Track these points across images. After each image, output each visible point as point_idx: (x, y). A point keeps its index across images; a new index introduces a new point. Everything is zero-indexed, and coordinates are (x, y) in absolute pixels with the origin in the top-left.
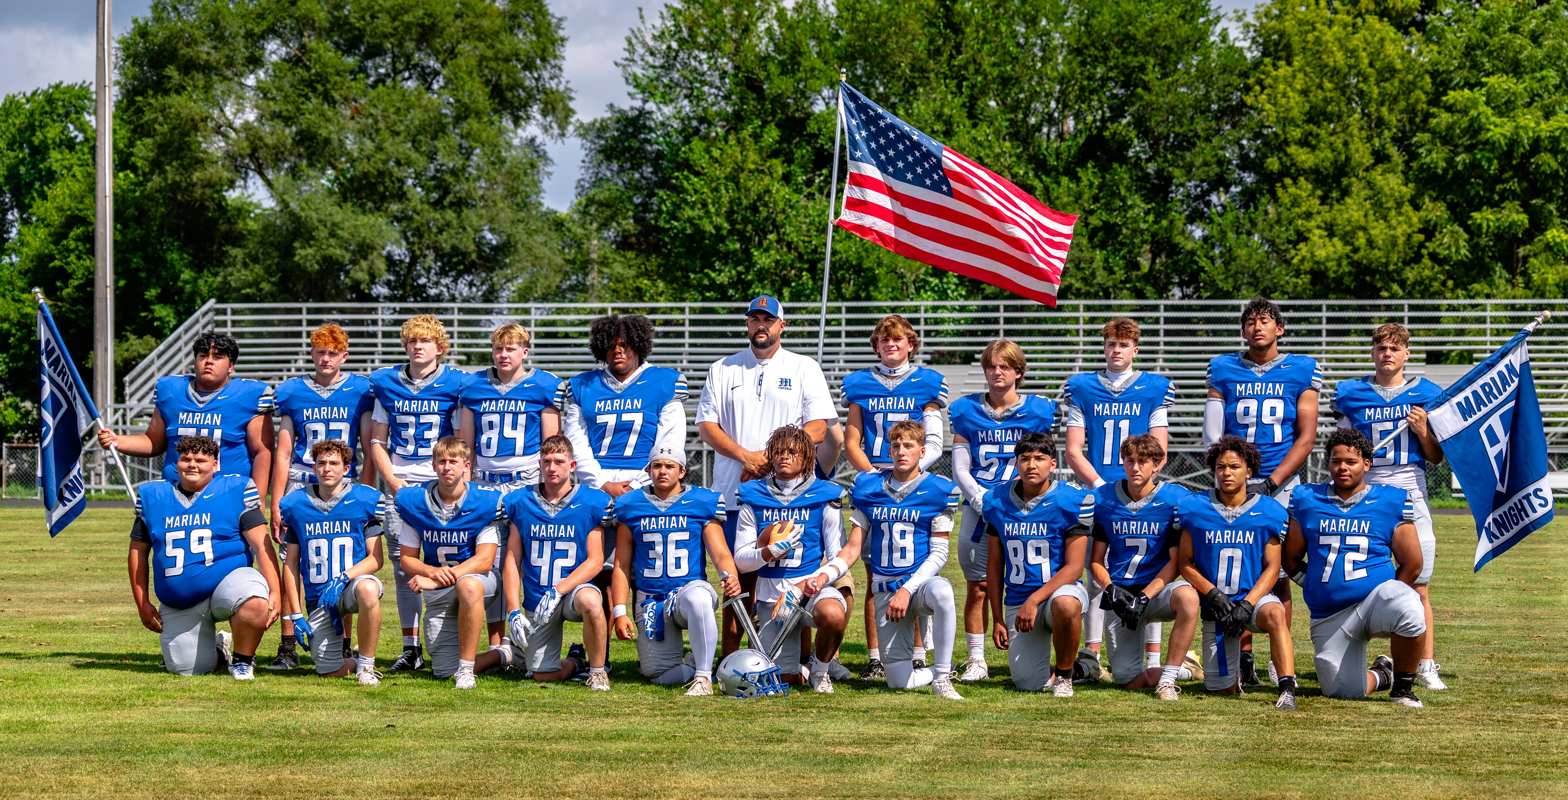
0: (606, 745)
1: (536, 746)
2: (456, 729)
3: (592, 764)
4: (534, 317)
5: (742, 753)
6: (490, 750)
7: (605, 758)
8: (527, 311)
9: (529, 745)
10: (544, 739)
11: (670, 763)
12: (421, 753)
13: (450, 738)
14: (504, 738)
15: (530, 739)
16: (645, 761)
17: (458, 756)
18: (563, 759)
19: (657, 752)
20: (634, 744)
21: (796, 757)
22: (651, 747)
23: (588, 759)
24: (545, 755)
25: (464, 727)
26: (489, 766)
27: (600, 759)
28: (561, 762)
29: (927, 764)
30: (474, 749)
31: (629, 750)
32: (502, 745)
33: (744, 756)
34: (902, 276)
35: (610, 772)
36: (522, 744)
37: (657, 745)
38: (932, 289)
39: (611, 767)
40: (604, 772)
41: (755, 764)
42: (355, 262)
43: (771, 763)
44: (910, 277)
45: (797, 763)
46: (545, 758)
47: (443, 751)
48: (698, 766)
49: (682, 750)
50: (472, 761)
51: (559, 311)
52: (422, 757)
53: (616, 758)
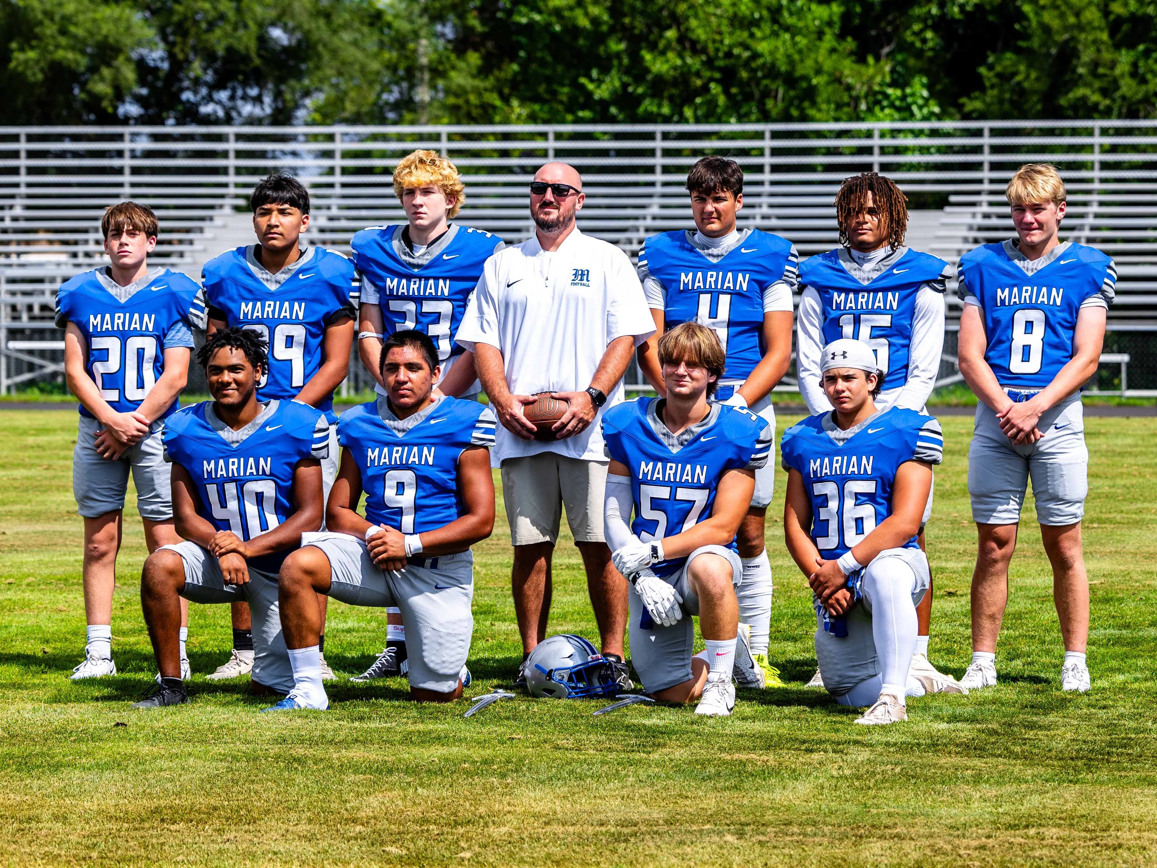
0: (416, 751)
1: (320, 753)
2: (211, 729)
3: (394, 778)
4: (338, 146)
5: (603, 763)
6: (256, 759)
7: (413, 770)
8: (331, 138)
9: (310, 752)
10: (331, 742)
11: (504, 776)
12: (161, 763)
13: (202, 742)
14: (276, 741)
15: (312, 742)
16: (469, 775)
17: (211, 768)
18: (355, 772)
19: (485, 762)
20: (455, 750)
21: (678, 769)
22: (478, 754)
23: (390, 772)
24: (331, 767)
25: (222, 727)
26: (253, 782)
27: (406, 773)
28: (352, 777)
29: (858, 779)
30: (234, 757)
31: (447, 760)
32: (272, 753)
33: (605, 768)
34: (849, 88)
35: (420, 790)
36: (300, 751)
37: (487, 753)
38: (892, 105)
39: (421, 785)
40: (411, 791)
41: (621, 780)
42: (93, 69)
43: (643, 777)
44: (860, 89)
45: (679, 778)
46: (330, 772)
47: (191, 761)
48: (542, 782)
49: (521, 760)
50: (230, 776)
51: (374, 138)
52: (161, 770)
53: (429, 771)
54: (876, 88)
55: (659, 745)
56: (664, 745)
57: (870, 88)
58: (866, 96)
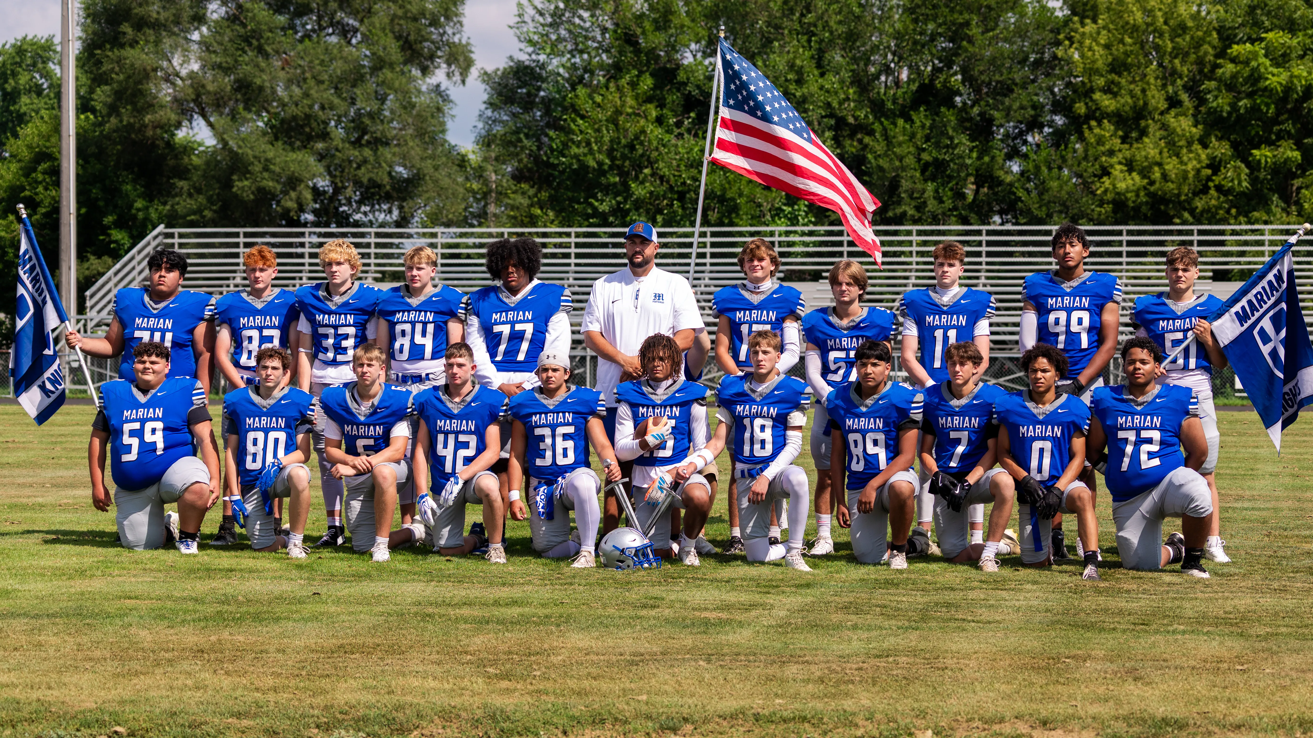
0: (503, 610)
1: (442, 611)
2: (373, 596)
3: (490, 626)
4: (439, 240)
5: (620, 617)
6: (402, 615)
7: (501, 622)
8: (434, 235)
9: (436, 611)
10: (449, 605)
11: (558, 625)
12: (343, 618)
13: (368, 604)
14: (414, 604)
15: (437, 605)
16: (537, 624)
17: (374, 620)
18: (466, 622)
19: (546, 617)
20: (527, 609)
21: (667, 621)
22: (542, 612)
23: (487, 623)
24: (450, 619)
25: (380, 595)
26: (401, 629)
27: (497, 623)
28: (463, 626)
29: (780, 627)
30: (388, 614)
31: (522, 615)
32: (412, 611)
33: (622, 621)
34: (759, 205)
35: (506, 634)
36: (430, 610)
37: (547, 611)
38: (786, 216)
39: (507, 631)
40: (501, 634)
41: (632, 628)
42: (286, 193)
43: (646, 626)
44: (766, 206)
45: (669, 627)
46: (450, 622)
47: (362, 616)
48: (583, 629)
49: (569, 616)
50: (387, 625)
51: (462, 235)
52: (343, 621)
53: (512, 622)
55: (655, 607)
56: (658, 607)
58: (770, 210)
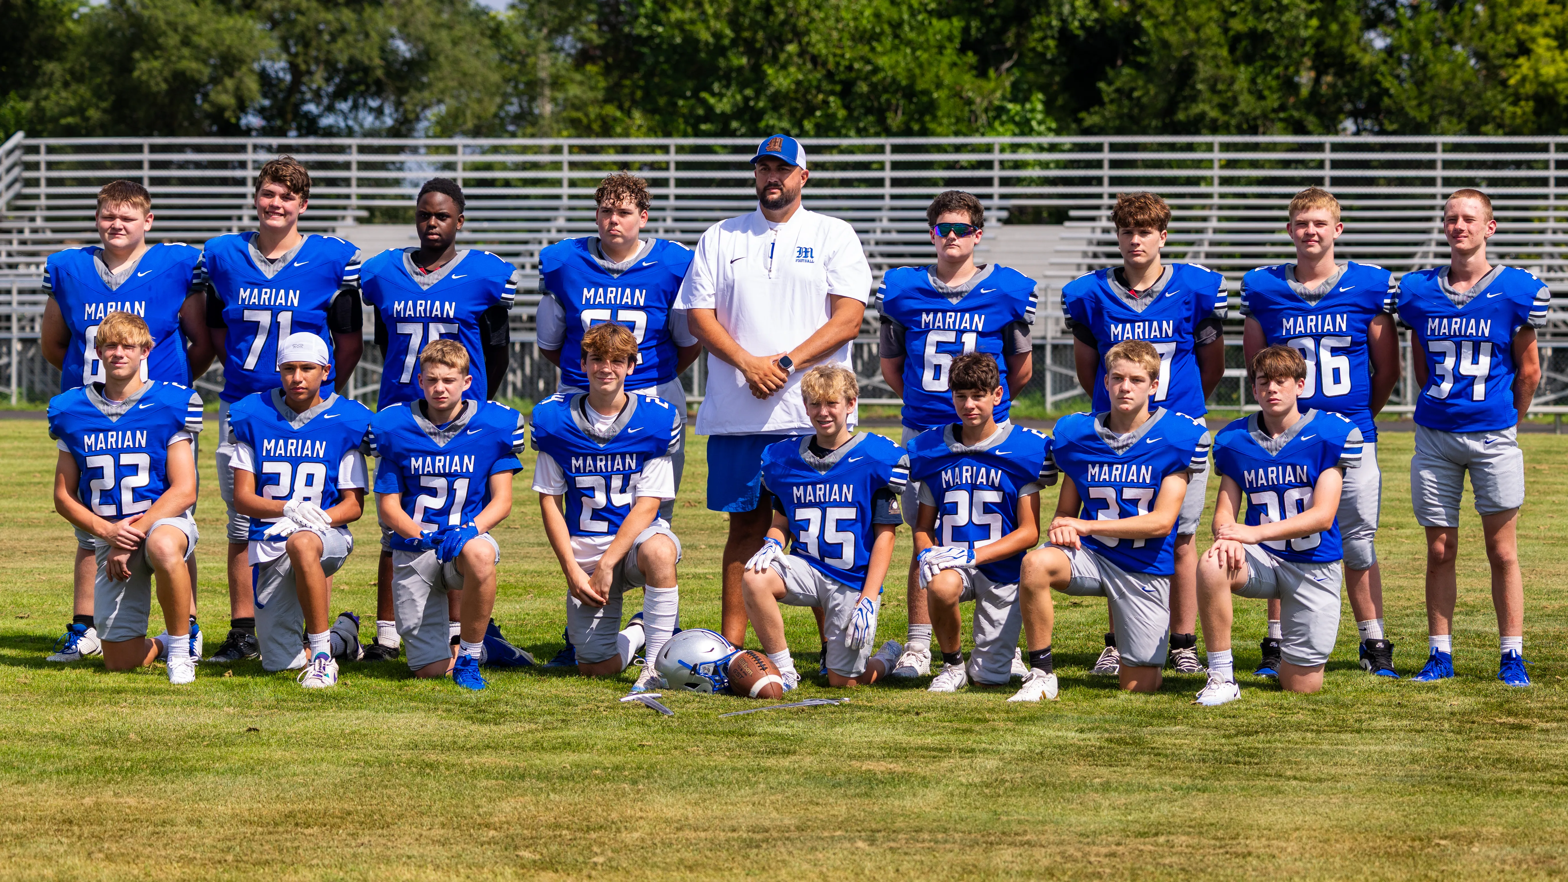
0: (547, 757)
1: (452, 758)
3: (527, 784)
4: (460, 158)
6: (388, 764)
7: (545, 776)
8: (452, 150)
9: (442, 758)
10: (462, 748)
11: (635, 782)
12: (294, 768)
13: (334, 747)
14: (407, 747)
15: (444, 748)
16: (600, 781)
17: (343, 773)
18: (488, 777)
19: (616, 768)
20: (586, 756)
21: (808, 776)
22: (609, 760)
23: (522, 777)
24: (463, 772)
25: (354, 733)
26: (386, 787)
27: (538, 778)
28: (484, 783)
29: (987, 787)
30: (366, 762)
31: (578, 766)
32: (404, 758)
33: (736, 775)
34: (969, 102)
35: (552, 796)
36: (432, 757)
37: (618, 759)
38: (1012, 120)
39: (554, 790)
40: (543, 796)
41: (752, 786)
42: (216, 80)
43: (774, 784)
44: (980, 103)
45: (810, 785)
46: (462, 777)
47: (324, 766)
48: (673, 788)
49: (652, 766)
50: (363, 781)
51: (495, 150)
52: (294, 774)
53: (561, 777)
54: (997, 103)
55: (789, 753)
56: (795, 752)
57: (990, 103)
58: (986, 110)
